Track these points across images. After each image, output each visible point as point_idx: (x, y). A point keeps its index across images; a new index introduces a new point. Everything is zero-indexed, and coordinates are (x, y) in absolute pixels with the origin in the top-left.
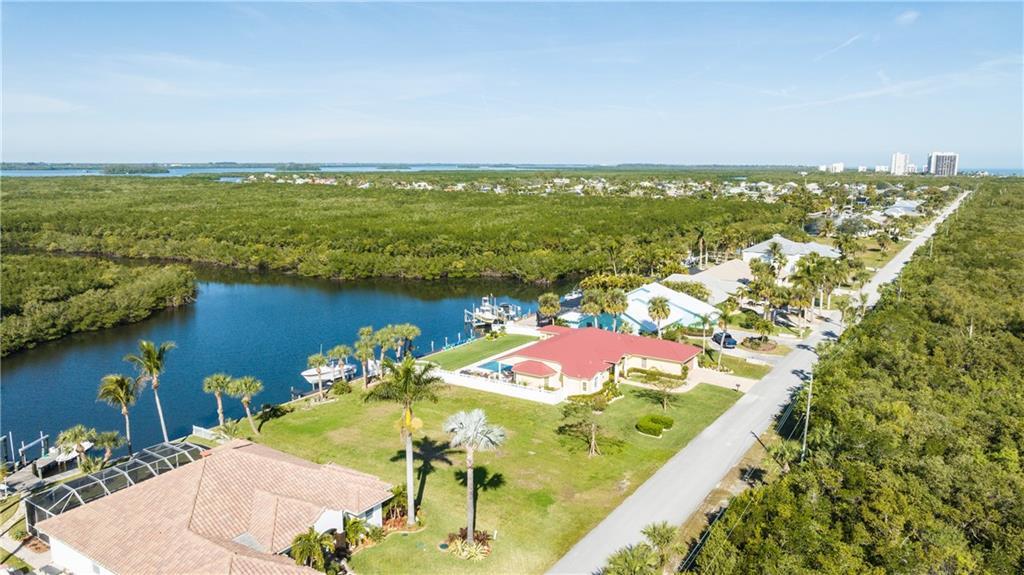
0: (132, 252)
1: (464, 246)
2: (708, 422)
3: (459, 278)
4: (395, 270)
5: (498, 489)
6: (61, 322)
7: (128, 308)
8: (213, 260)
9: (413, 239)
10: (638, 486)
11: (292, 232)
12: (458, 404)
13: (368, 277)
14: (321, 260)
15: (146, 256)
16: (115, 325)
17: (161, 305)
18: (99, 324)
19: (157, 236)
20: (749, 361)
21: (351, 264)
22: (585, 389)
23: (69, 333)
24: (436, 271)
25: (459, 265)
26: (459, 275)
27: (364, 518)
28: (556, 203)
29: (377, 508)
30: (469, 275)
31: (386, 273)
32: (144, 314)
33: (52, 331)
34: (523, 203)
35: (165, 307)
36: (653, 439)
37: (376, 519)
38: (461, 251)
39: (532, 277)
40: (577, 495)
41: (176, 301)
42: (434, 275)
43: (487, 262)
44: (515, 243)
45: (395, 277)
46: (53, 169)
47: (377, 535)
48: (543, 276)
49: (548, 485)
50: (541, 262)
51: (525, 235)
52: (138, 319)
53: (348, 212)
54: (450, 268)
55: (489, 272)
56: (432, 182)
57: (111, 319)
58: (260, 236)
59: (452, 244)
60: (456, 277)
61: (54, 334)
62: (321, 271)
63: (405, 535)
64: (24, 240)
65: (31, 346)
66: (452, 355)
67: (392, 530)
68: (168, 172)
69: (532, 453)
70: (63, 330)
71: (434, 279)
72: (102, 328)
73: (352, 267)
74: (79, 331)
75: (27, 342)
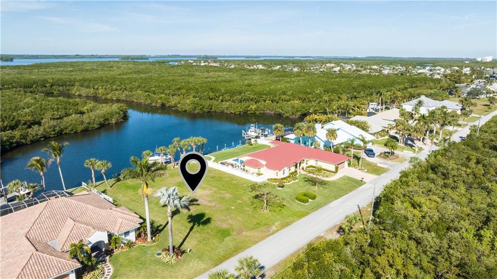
0: (109, 97)
1: (257, 98)
2: (336, 198)
3: (253, 113)
4: (222, 109)
5: (205, 226)
6: (57, 128)
7: (89, 123)
8: (142, 101)
9: (233, 93)
10: (278, 231)
11: (179, 89)
12: (212, 179)
13: (209, 112)
14: (187, 103)
15: (114, 99)
16: (82, 131)
17: (107, 123)
18: (74, 130)
19: (121, 90)
20: (379, 165)
21: (201, 105)
22: (277, 175)
23: (61, 134)
24: (241, 110)
25: (253, 107)
26: (253, 112)
27: (123, 237)
28: (321, 76)
29: (132, 231)
30: (258, 113)
31: (218, 111)
32: (96, 126)
33: (53, 133)
34: (304, 76)
35: (109, 124)
36: (301, 205)
37: (132, 237)
38: (256, 100)
39: (287, 115)
40: (244, 233)
41: (114, 121)
42: (240, 112)
43: (268, 107)
44: (283, 97)
45: (222, 112)
46: (100, 58)
47: (130, 245)
48: (293, 114)
49: (231, 225)
50: (293, 107)
51: (290, 93)
52: (93, 129)
53: (215, 79)
54: (249, 109)
55: (268, 111)
56: (264, 65)
57: (80, 128)
58: (164, 91)
59: (251, 96)
60: (251, 113)
61: (54, 134)
62: (188, 108)
63: (145, 246)
64: (68, 90)
65: (42, 139)
66: (224, 153)
67: (139, 243)
68: (148, 59)
69: (233, 208)
70: (58, 133)
71: (240, 114)
72: (76, 132)
73: (201, 107)
74: (66, 133)
75: (40, 138)
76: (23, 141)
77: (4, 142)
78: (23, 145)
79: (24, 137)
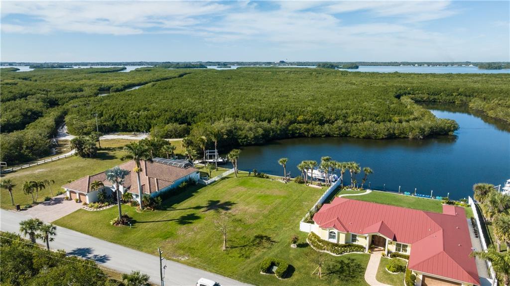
6: (344, 130)
16: (364, 138)
18: (357, 136)
23: (346, 136)
32: (382, 136)
33: (336, 133)
35: (404, 137)
57: (364, 134)
61: (337, 134)
65: (323, 136)
70: (343, 133)
72: (358, 137)
74: (350, 136)
75: (323, 134)
76: (306, 134)
77: (290, 131)
78: (305, 136)
79: (308, 130)
